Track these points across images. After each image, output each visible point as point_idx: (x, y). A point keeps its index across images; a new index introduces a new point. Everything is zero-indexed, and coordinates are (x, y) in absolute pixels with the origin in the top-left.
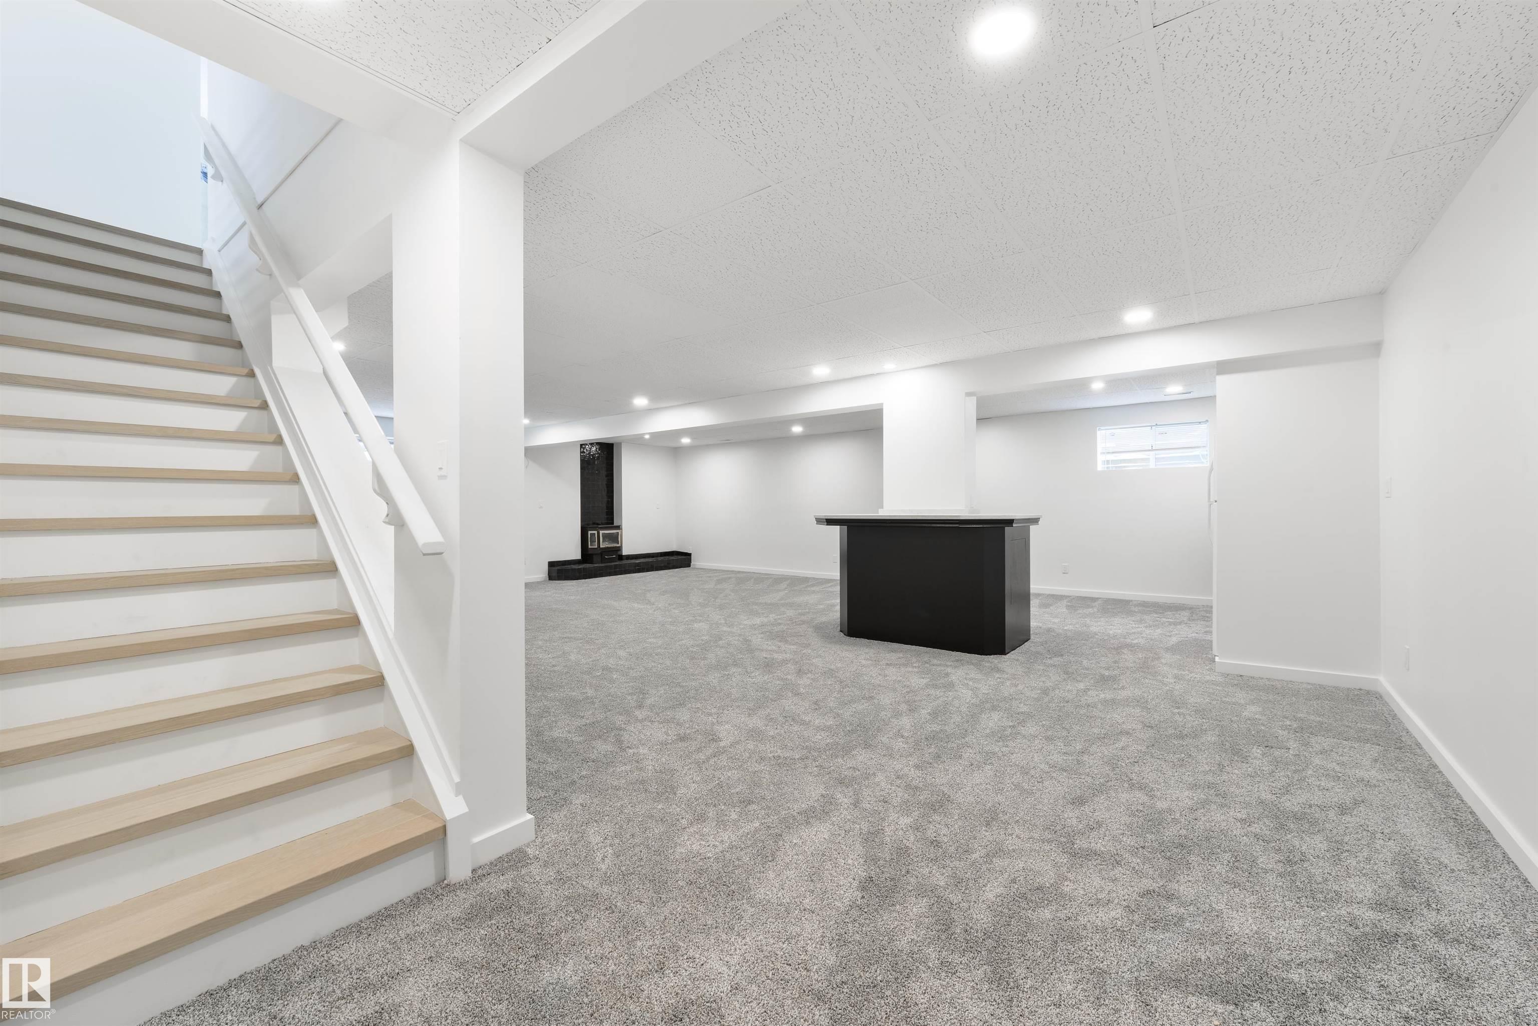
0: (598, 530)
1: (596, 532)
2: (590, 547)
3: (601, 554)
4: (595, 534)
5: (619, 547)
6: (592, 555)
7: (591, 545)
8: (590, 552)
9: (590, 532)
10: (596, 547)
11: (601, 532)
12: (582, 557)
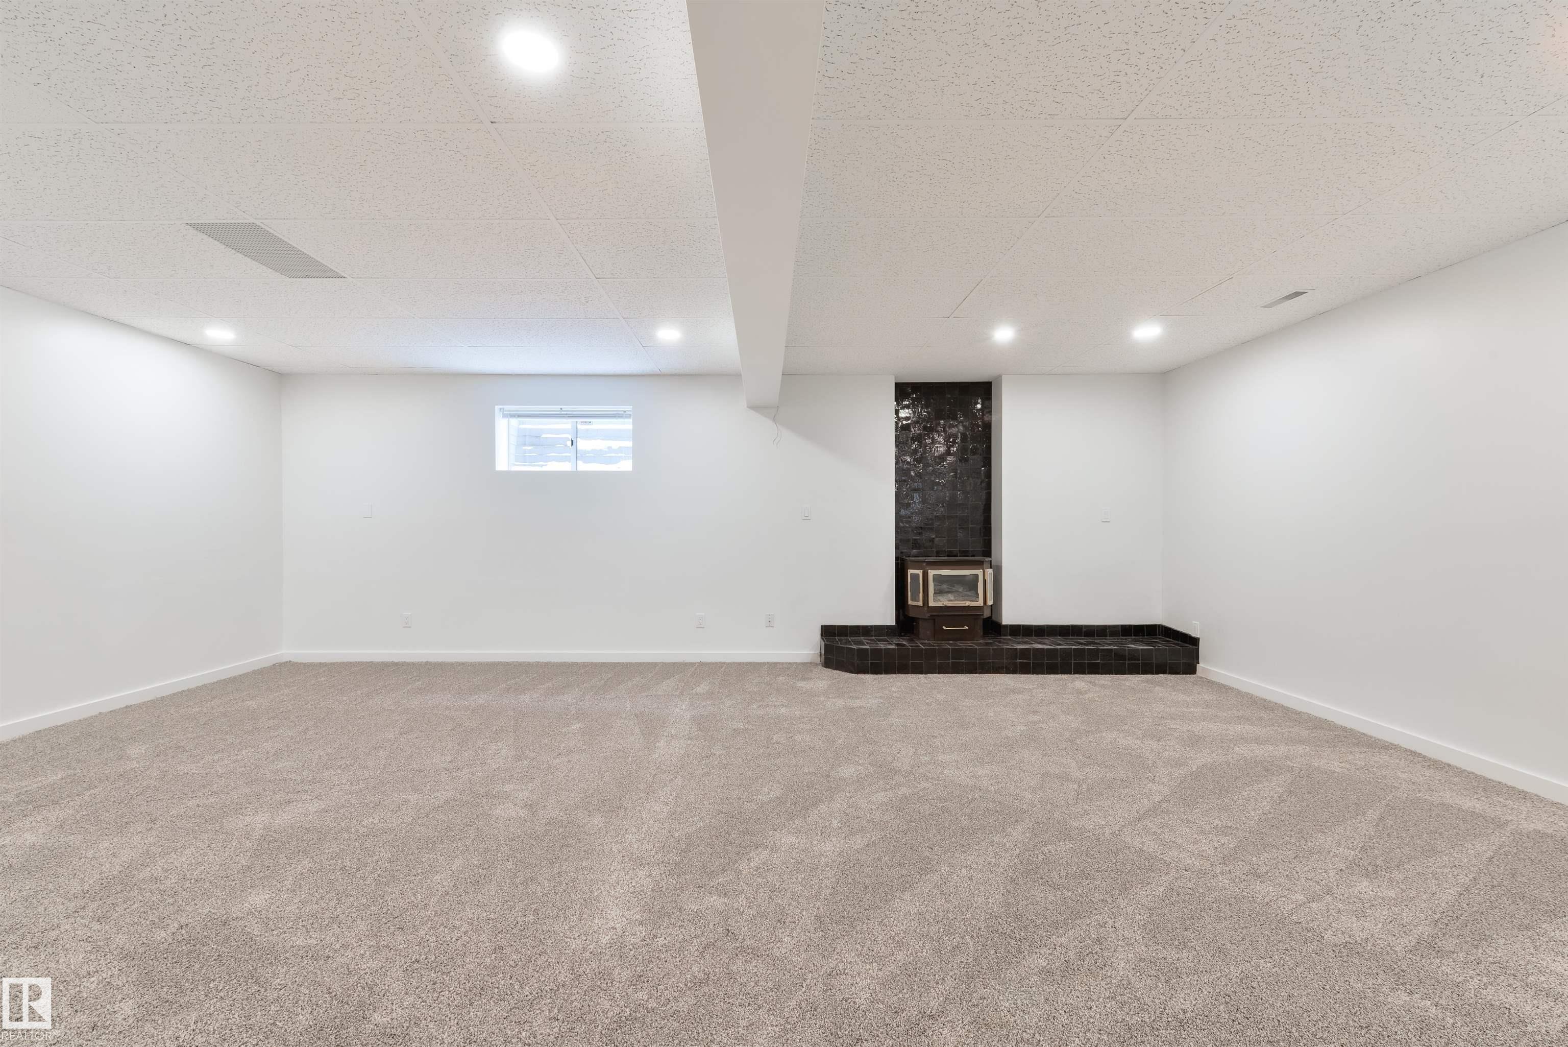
1: (921, 572)
2: (910, 602)
4: (919, 576)
5: (979, 608)
6: (914, 619)
7: (913, 599)
8: (912, 614)
9: (910, 572)
10: (920, 603)
11: (932, 573)
12: (899, 622)
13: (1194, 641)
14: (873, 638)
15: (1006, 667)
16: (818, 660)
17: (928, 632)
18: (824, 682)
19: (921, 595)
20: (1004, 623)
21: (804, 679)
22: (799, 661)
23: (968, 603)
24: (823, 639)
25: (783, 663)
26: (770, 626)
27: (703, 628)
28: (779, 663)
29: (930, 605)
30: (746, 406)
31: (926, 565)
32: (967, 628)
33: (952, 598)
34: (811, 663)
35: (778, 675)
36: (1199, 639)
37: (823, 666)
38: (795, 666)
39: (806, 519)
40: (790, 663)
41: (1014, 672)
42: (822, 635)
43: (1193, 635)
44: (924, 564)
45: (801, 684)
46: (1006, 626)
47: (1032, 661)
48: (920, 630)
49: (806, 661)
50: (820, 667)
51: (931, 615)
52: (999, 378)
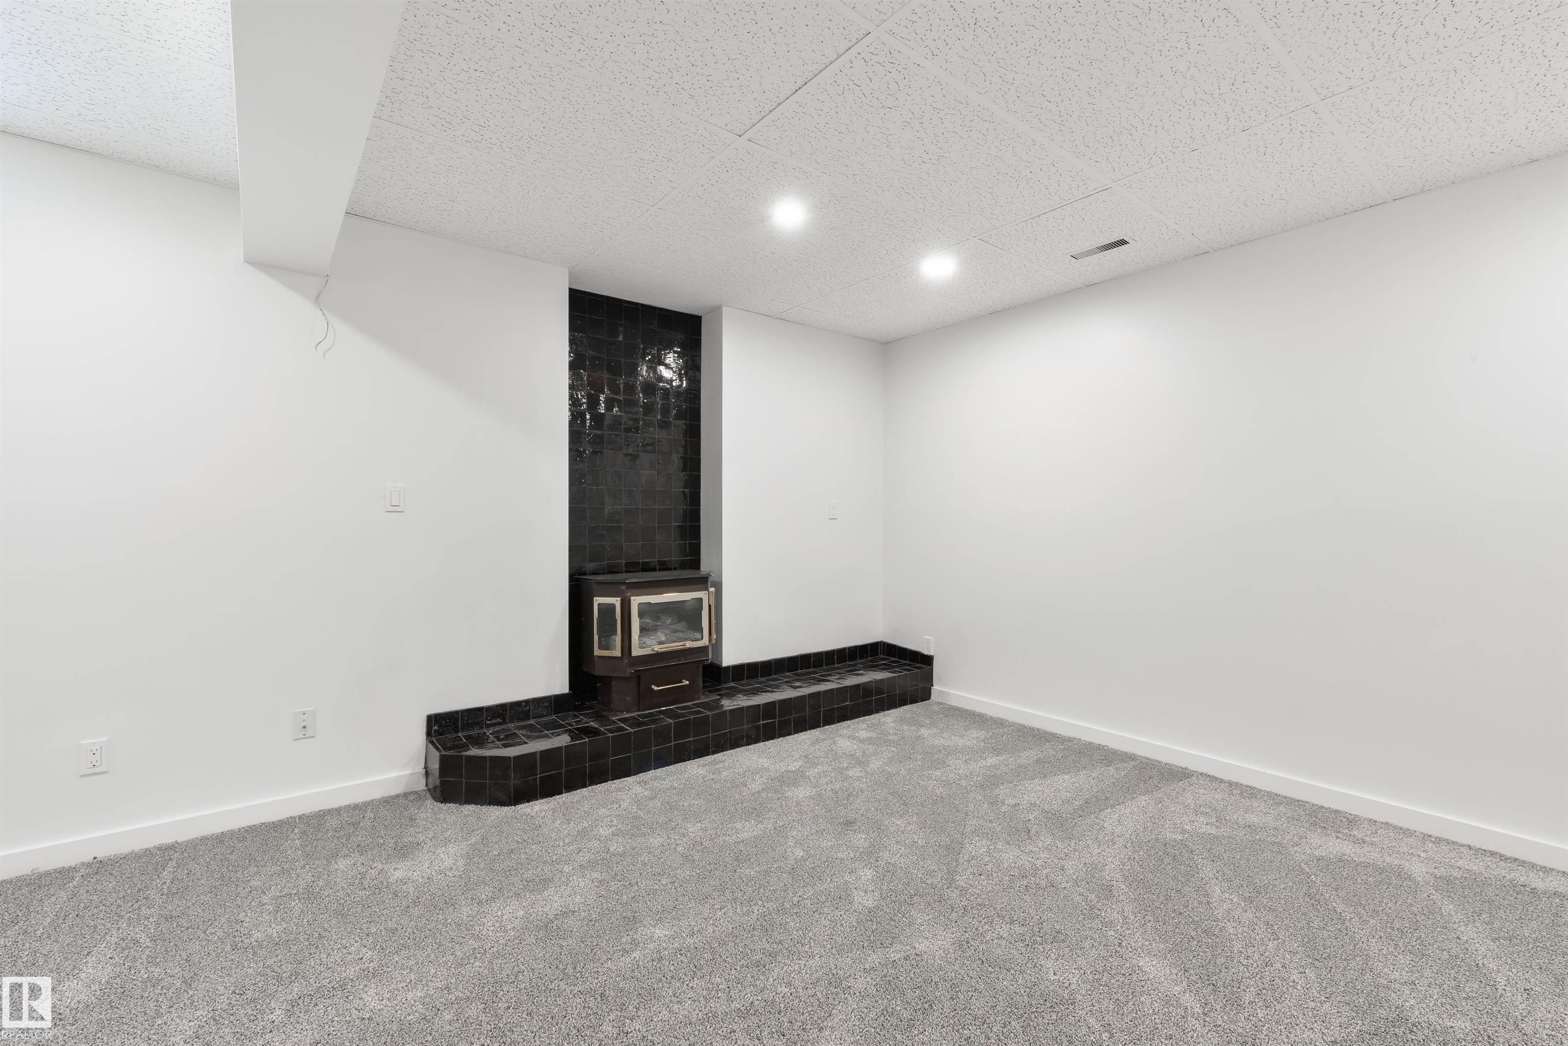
0: (624, 591)
1: (616, 601)
2: (597, 652)
3: (638, 677)
4: (613, 607)
5: (704, 649)
6: (606, 680)
7: (601, 647)
8: (599, 671)
9: (598, 601)
10: (617, 653)
11: (636, 601)
12: (570, 689)
13: (927, 660)
14: (532, 722)
15: (747, 735)
16: (421, 785)
17: (628, 698)
18: (452, 849)
19: (618, 638)
20: (725, 664)
21: (404, 851)
22: (377, 794)
23: (689, 644)
24: (432, 742)
25: (338, 811)
26: (305, 737)
27: (106, 772)
28: (330, 812)
29: (633, 655)
30: (242, 259)
31: (627, 589)
32: (687, 682)
33: (663, 639)
34: (406, 795)
35: (334, 856)
36: (933, 656)
37: (435, 799)
38: (370, 815)
39: (395, 510)
40: (356, 807)
41: (756, 741)
42: (429, 734)
43: (926, 652)
44: (624, 587)
45: (398, 872)
46: (728, 668)
47: (777, 720)
48: (614, 695)
49: (393, 793)
50: (430, 802)
51: (636, 671)
52: (716, 311)
